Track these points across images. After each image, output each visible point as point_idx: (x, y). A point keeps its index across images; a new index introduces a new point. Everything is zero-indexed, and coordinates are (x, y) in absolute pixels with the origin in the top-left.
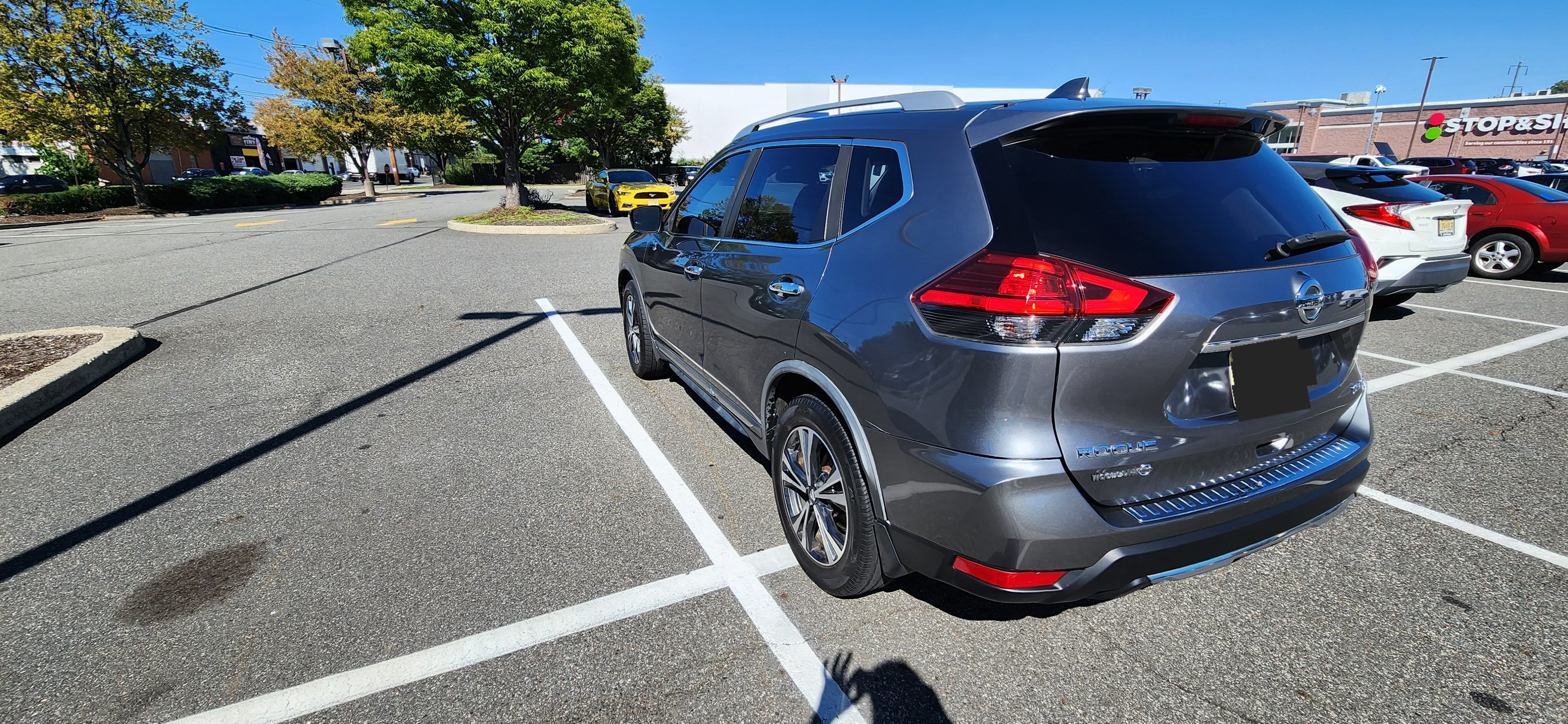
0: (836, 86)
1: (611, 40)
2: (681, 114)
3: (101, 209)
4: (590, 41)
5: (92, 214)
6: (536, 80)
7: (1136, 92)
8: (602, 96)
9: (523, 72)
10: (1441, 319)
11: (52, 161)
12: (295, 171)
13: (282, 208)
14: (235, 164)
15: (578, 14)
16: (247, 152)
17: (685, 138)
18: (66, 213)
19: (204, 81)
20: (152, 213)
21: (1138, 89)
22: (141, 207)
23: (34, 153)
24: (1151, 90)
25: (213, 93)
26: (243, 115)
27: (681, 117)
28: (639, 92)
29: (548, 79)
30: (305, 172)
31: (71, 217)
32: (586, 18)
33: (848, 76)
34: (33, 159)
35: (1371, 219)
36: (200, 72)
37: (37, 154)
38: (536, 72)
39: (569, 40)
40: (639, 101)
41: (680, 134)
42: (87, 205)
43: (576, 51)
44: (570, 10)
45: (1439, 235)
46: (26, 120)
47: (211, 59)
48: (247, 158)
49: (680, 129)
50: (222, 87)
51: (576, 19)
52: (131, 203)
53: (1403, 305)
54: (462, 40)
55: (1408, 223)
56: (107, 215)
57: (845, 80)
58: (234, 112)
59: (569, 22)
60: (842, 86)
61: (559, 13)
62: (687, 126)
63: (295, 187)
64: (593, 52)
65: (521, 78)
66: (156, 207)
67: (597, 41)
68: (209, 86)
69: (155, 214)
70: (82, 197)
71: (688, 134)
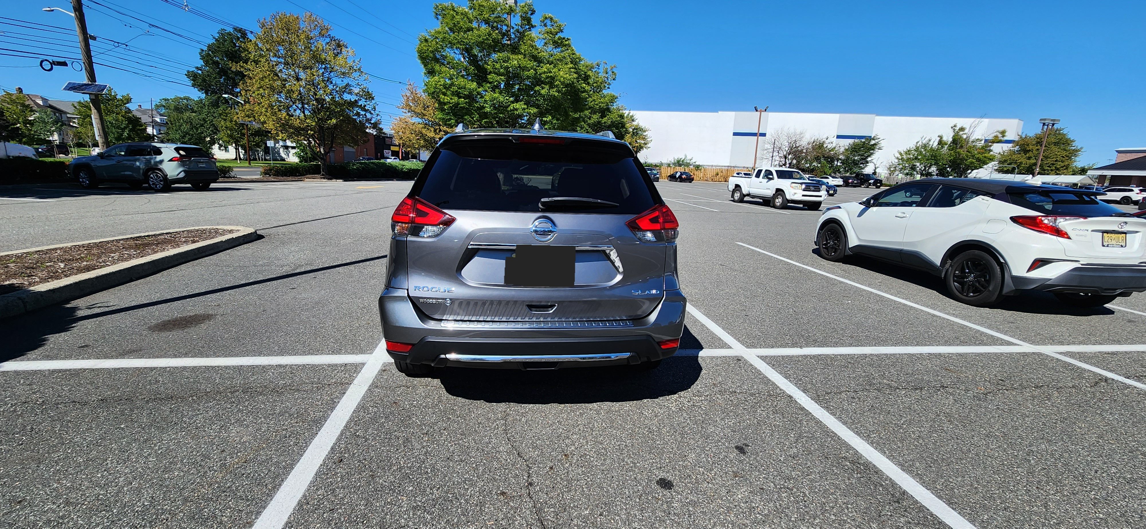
0: (758, 113)
1: (567, 86)
2: (645, 131)
3: (305, 175)
4: (552, 86)
5: (300, 177)
6: (517, 110)
7: (1043, 122)
8: (558, 120)
9: (510, 105)
10: (1130, 321)
11: (301, 149)
12: (415, 160)
13: (392, 180)
14: (386, 155)
15: (546, 70)
16: (393, 148)
17: (646, 148)
18: (289, 176)
19: (363, 108)
20: (327, 178)
21: (1045, 120)
22: (323, 175)
23: (294, 145)
24: (1059, 120)
25: (367, 114)
26: (380, 126)
27: (645, 134)
28: (606, 117)
29: (524, 109)
30: (421, 161)
31: (290, 178)
32: (550, 72)
33: (768, 107)
34: (293, 148)
35: (1030, 227)
36: (362, 103)
37: (295, 145)
38: (517, 105)
39: (539, 85)
40: (605, 123)
41: (642, 145)
42: (299, 173)
43: (543, 92)
44: (542, 67)
45: (1103, 246)
46: (280, 127)
47: (369, 97)
48: (392, 151)
49: (643, 142)
50: (372, 112)
51: (545, 72)
52: (318, 173)
53: (1107, 306)
54: (482, 86)
55: (1066, 234)
56: (307, 178)
57: (766, 110)
58: (375, 126)
59: (540, 74)
60: (762, 113)
61: (535, 70)
62: (648, 140)
63: (403, 169)
64: (554, 92)
65: (509, 109)
66: (329, 175)
67: (557, 86)
68: (366, 111)
69: (329, 179)
70: (298, 168)
71: (649, 145)
